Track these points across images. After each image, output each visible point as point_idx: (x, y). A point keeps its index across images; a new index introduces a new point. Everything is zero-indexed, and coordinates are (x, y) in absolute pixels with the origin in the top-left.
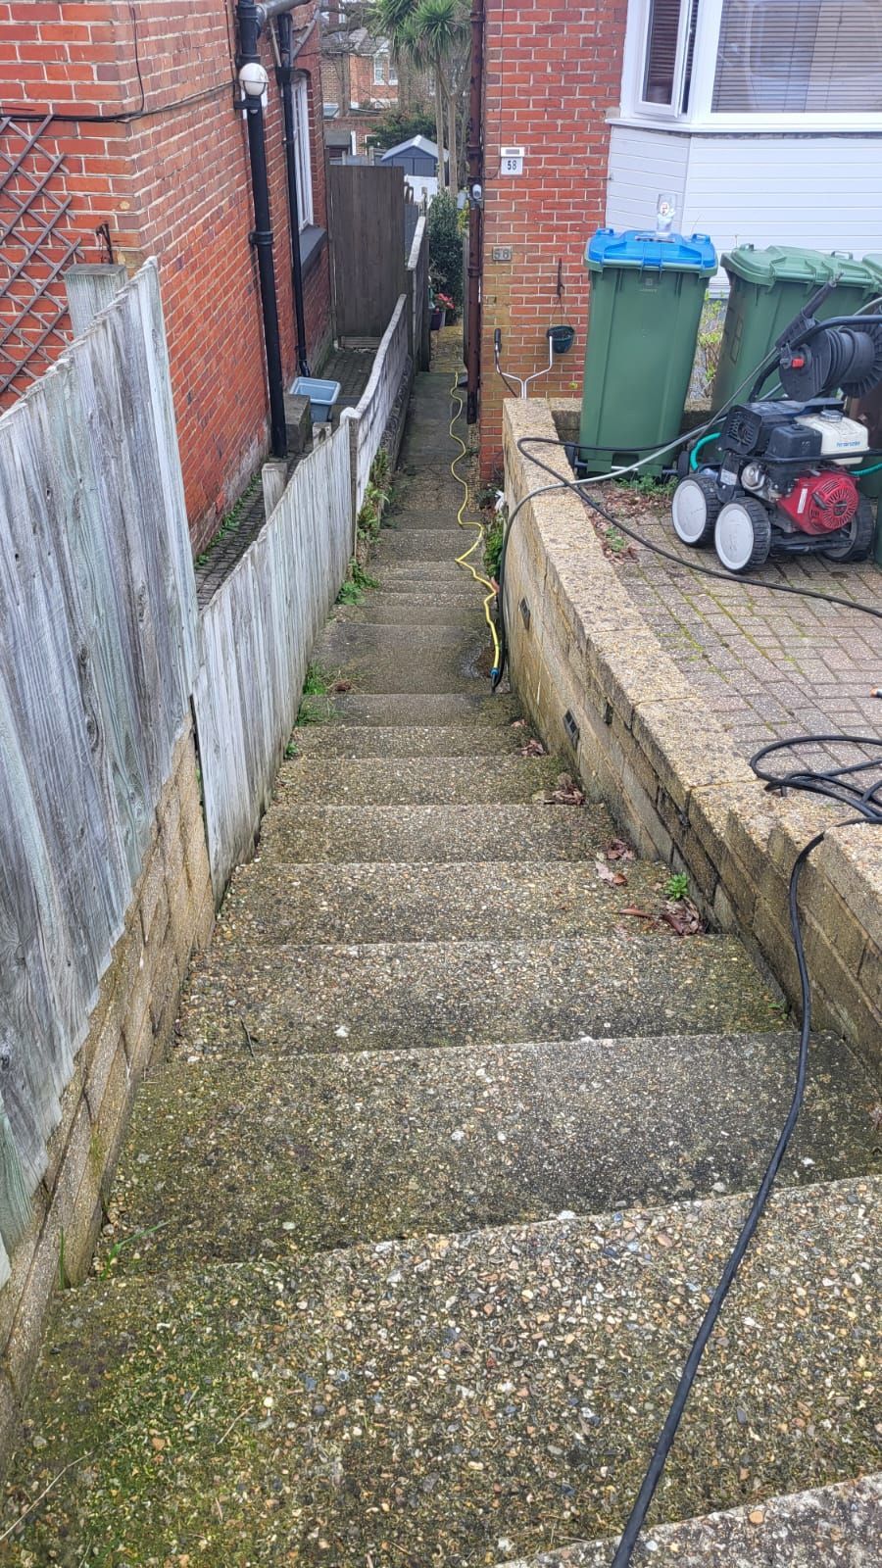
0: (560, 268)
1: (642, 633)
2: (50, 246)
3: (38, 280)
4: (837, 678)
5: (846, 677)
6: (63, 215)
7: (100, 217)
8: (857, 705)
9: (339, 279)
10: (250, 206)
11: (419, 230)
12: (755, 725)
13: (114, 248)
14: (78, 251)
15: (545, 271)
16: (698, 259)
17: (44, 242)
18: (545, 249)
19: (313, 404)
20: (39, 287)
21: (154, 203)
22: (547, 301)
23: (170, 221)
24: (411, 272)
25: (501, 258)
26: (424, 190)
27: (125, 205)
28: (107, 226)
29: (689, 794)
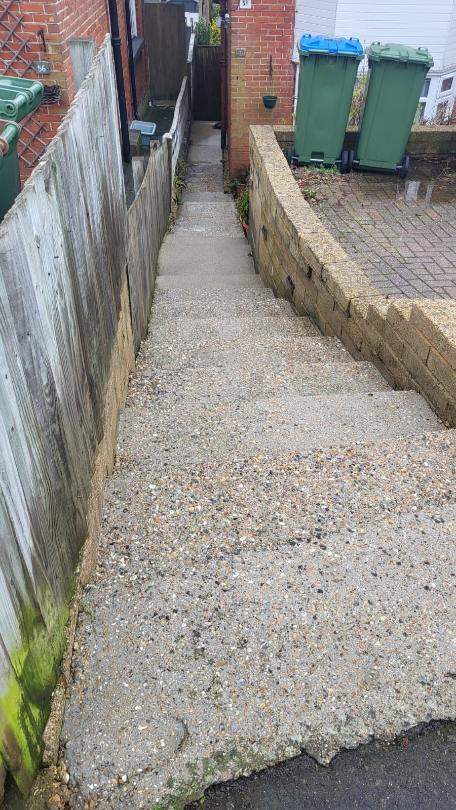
0: (271, 60)
1: (325, 234)
2: (12, 42)
3: (7, 61)
4: (415, 255)
5: (418, 254)
6: (20, 24)
7: (39, 26)
8: (424, 266)
9: (151, 68)
10: (108, 24)
11: (192, 41)
12: (378, 275)
13: (46, 43)
14: (27, 44)
15: (263, 62)
16: (355, 50)
17: (9, 39)
18: (263, 50)
19: (143, 135)
20: (7, 64)
21: (65, 19)
22: (264, 78)
23: (73, 29)
24: (189, 64)
25: (240, 55)
26: (192, 20)
27: (52, 19)
28: (42, 31)
29: (350, 302)
